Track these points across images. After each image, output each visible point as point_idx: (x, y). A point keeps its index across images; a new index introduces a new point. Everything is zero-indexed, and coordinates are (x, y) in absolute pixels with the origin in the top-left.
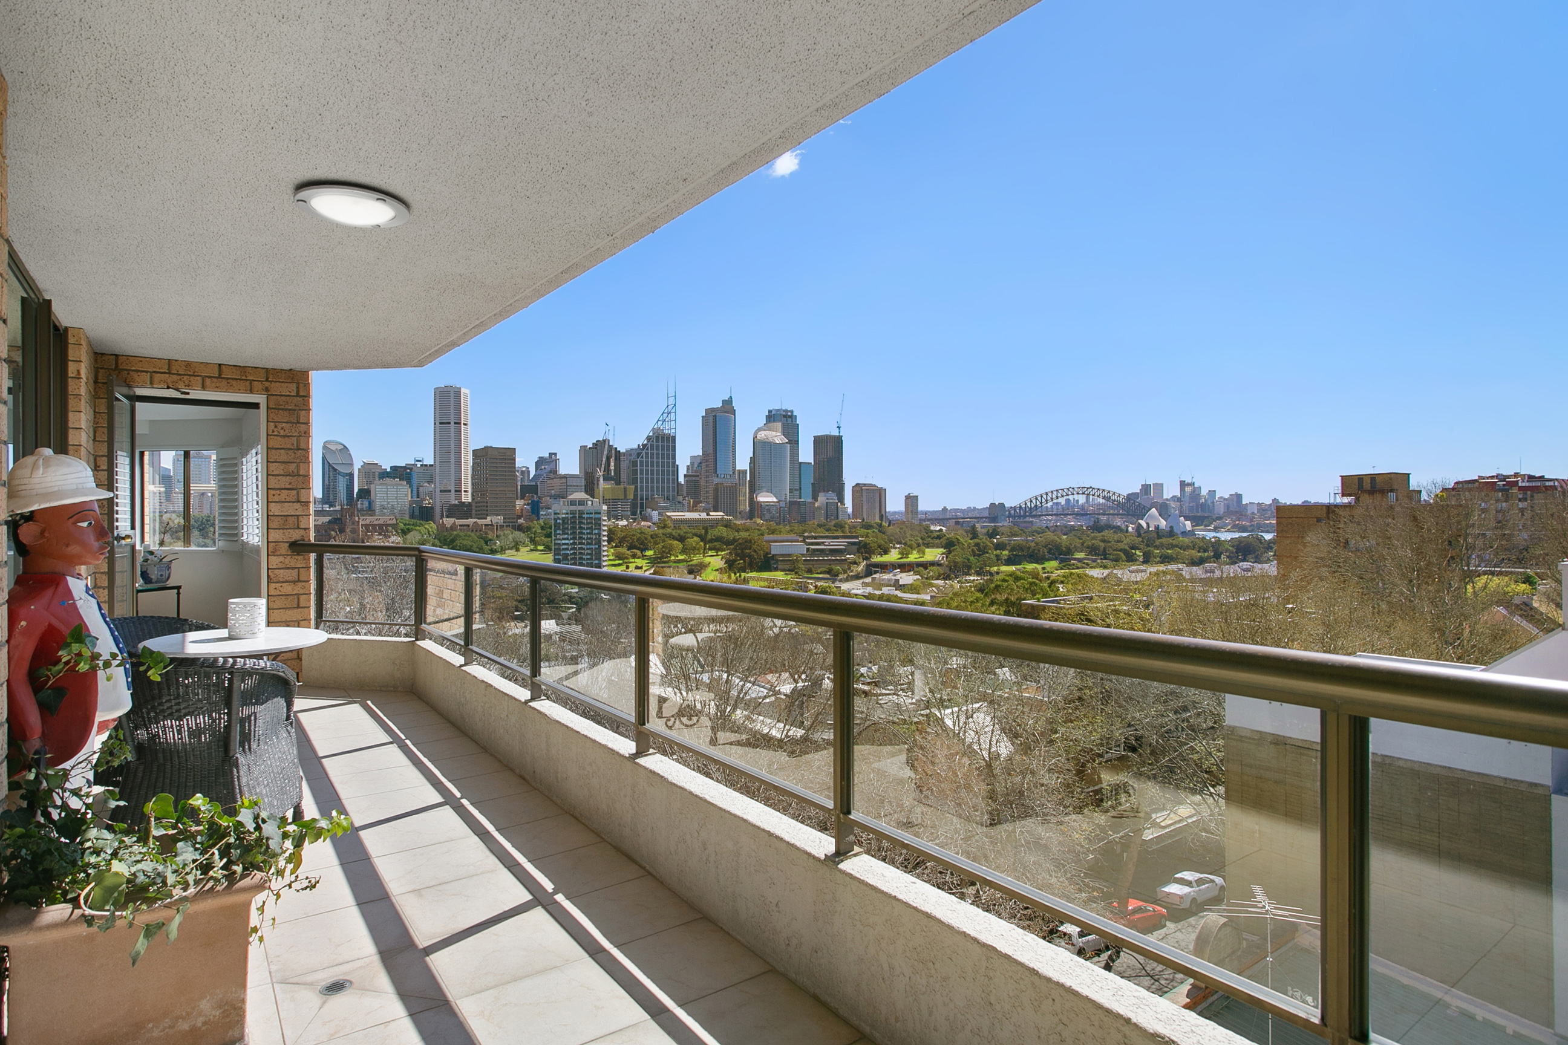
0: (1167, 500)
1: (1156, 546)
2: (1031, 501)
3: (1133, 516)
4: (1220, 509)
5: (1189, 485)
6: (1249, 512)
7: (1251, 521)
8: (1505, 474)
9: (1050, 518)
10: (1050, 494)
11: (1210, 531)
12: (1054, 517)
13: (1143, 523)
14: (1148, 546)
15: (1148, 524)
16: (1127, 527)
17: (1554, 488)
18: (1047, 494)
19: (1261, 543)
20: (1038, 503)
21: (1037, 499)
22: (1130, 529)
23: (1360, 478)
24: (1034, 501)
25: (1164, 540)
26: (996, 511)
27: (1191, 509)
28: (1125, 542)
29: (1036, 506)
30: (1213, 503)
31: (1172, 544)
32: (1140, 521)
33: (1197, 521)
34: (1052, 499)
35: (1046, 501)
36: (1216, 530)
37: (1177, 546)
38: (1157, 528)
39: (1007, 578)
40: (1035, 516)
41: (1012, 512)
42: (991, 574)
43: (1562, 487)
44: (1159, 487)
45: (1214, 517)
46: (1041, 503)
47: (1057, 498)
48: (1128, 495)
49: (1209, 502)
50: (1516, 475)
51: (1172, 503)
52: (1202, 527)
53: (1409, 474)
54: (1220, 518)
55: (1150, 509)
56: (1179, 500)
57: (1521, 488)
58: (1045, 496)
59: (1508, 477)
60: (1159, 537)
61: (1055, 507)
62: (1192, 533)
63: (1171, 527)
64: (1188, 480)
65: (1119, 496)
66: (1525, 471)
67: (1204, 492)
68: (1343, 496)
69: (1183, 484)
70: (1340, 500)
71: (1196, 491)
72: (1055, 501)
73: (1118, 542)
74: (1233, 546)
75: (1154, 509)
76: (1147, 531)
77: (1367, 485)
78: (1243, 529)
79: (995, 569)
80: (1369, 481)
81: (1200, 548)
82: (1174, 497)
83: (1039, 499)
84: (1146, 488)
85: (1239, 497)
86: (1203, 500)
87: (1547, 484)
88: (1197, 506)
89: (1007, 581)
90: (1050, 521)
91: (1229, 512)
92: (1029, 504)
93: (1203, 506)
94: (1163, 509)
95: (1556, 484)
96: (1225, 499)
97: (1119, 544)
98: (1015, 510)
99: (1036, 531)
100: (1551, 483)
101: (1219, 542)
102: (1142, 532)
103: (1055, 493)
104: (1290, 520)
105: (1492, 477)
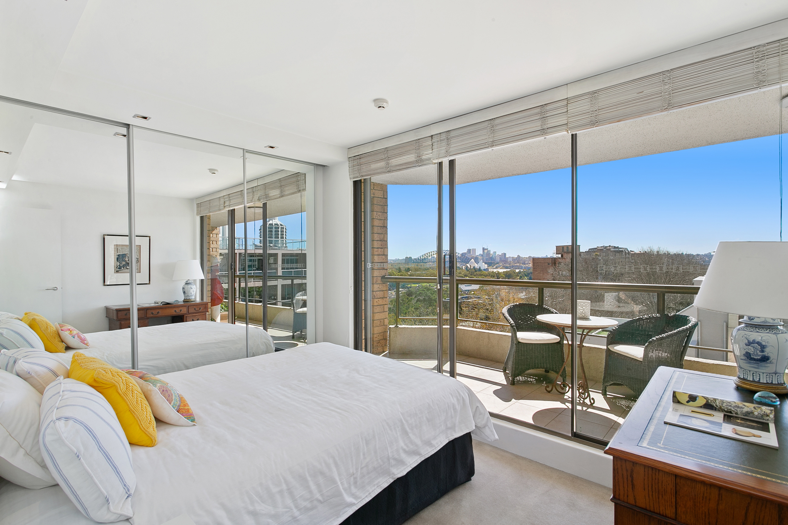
0: (477, 255)
1: (474, 275)
2: (423, 256)
3: (464, 262)
4: (498, 259)
5: (486, 249)
6: (509, 261)
7: (510, 264)
8: (606, 246)
9: (430, 263)
10: (431, 253)
11: (494, 268)
12: (432, 263)
13: (468, 265)
14: (471, 275)
15: (470, 266)
16: (462, 267)
17: (622, 251)
18: (429, 253)
19: (515, 274)
20: (426, 257)
21: (425, 255)
22: (463, 268)
23: (563, 247)
24: (424, 256)
25: (478, 273)
26: (408, 260)
27: (487, 259)
28: (462, 273)
29: (425, 258)
30: (495, 257)
31: (481, 274)
32: (467, 265)
33: (489, 264)
34: (432, 255)
35: (429, 256)
36: (496, 268)
37: (483, 275)
38: (474, 267)
39: (424, 289)
40: (424, 262)
41: (415, 261)
42: (408, 288)
43: (625, 251)
44: (474, 250)
45: (496, 263)
46: (427, 257)
47: (434, 255)
48: (462, 253)
49: (494, 256)
50: (610, 246)
51: (479, 257)
52: (491, 267)
53: (580, 246)
54: (498, 263)
55: (471, 260)
56: (482, 256)
57: (611, 251)
58: (428, 254)
59: (607, 247)
60: (476, 271)
61: (433, 258)
62: (487, 269)
63: (480, 267)
64: (486, 248)
65: (459, 254)
66: (613, 245)
67: (492, 253)
68: (557, 254)
69: (484, 249)
70: (555, 256)
71: (489, 252)
72: (433, 256)
73: (460, 273)
74: (504, 275)
75: (473, 260)
76: (470, 269)
77: (565, 250)
78: (507, 268)
79: (409, 285)
80: (566, 248)
81: (492, 276)
82: (480, 254)
83: (426, 255)
84: (469, 251)
85: (505, 254)
86: (491, 256)
87: (620, 250)
88: (489, 258)
89: (424, 291)
90: (431, 264)
91: (501, 261)
92: (422, 257)
93: (491, 258)
94: (477, 260)
95: (623, 250)
96: (500, 255)
97: (460, 274)
98: (416, 260)
99: (425, 269)
100: (621, 250)
101: (499, 273)
102: (468, 269)
103: (433, 252)
104: (538, 264)
105: (602, 247)
